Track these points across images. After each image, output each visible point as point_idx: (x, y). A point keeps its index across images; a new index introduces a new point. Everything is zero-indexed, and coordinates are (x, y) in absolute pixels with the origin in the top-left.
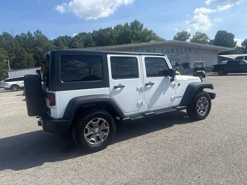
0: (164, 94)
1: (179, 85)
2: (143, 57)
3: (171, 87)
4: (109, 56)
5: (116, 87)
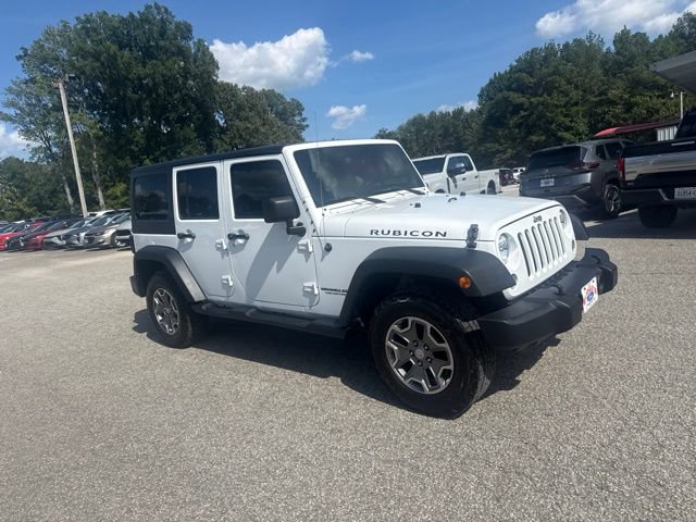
0: (279, 269)
1: (328, 248)
2: (228, 163)
3: (300, 251)
4: (175, 170)
5: (182, 236)
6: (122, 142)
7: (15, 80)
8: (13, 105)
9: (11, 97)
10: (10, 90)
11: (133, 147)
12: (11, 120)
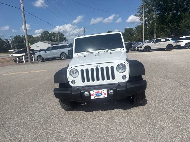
6: (164, 19)
7: (140, 6)
8: (139, 12)
9: (139, 10)
10: (139, 8)
11: (167, 21)
12: (138, 16)
